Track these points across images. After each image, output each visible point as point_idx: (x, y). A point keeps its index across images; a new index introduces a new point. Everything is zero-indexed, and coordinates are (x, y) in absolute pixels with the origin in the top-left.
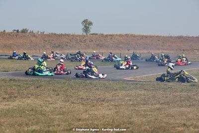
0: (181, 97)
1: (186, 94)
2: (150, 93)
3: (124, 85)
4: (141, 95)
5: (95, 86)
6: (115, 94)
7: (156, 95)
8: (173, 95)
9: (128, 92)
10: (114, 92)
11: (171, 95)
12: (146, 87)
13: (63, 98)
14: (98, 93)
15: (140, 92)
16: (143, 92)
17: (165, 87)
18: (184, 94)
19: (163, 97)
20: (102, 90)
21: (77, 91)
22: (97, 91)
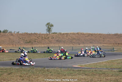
1: (115, 78)
2: (89, 77)
3: (71, 72)
4: (82, 79)
5: (51, 73)
7: (93, 79)
8: (106, 79)
9: (74, 77)
10: (64, 77)
11: (104, 79)
12: (87, 73)
15: (82, 77)
16: (85, 77)
17: (100, 73)
18: (113, 78)
19: (98, 80)
20: (55, 75)
21: (37, 77)
22: (51, 76)
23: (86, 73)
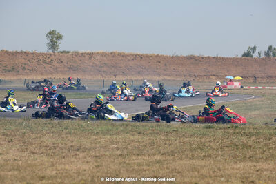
0: (191, 145)
1: (199, 139)
2: (146, 138)
3: (109, 127)
4: (133, 141)
5: (66, 128)
6: (95, 139)
7: (155, 141)
8: (180, 142)
9: (115, 137)
10: (94, 137)
11: (177, 141)
12: (141, 129)
13: (18, 145)
14: (71, 139)
15: (132, 137)
16: (136, 137)
17: (168, 129)
18: (196, 139)
19: (166, 144)
20: (76, 134)
21: (39, 136)
22: (69, 136)
23: (139, 131)
